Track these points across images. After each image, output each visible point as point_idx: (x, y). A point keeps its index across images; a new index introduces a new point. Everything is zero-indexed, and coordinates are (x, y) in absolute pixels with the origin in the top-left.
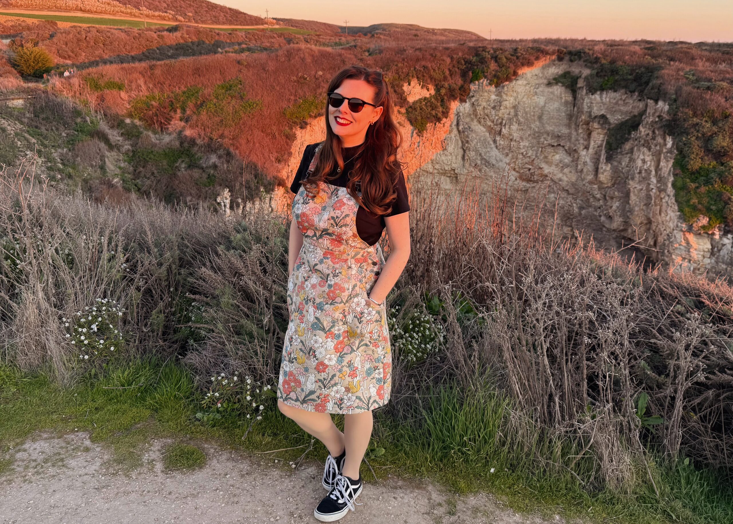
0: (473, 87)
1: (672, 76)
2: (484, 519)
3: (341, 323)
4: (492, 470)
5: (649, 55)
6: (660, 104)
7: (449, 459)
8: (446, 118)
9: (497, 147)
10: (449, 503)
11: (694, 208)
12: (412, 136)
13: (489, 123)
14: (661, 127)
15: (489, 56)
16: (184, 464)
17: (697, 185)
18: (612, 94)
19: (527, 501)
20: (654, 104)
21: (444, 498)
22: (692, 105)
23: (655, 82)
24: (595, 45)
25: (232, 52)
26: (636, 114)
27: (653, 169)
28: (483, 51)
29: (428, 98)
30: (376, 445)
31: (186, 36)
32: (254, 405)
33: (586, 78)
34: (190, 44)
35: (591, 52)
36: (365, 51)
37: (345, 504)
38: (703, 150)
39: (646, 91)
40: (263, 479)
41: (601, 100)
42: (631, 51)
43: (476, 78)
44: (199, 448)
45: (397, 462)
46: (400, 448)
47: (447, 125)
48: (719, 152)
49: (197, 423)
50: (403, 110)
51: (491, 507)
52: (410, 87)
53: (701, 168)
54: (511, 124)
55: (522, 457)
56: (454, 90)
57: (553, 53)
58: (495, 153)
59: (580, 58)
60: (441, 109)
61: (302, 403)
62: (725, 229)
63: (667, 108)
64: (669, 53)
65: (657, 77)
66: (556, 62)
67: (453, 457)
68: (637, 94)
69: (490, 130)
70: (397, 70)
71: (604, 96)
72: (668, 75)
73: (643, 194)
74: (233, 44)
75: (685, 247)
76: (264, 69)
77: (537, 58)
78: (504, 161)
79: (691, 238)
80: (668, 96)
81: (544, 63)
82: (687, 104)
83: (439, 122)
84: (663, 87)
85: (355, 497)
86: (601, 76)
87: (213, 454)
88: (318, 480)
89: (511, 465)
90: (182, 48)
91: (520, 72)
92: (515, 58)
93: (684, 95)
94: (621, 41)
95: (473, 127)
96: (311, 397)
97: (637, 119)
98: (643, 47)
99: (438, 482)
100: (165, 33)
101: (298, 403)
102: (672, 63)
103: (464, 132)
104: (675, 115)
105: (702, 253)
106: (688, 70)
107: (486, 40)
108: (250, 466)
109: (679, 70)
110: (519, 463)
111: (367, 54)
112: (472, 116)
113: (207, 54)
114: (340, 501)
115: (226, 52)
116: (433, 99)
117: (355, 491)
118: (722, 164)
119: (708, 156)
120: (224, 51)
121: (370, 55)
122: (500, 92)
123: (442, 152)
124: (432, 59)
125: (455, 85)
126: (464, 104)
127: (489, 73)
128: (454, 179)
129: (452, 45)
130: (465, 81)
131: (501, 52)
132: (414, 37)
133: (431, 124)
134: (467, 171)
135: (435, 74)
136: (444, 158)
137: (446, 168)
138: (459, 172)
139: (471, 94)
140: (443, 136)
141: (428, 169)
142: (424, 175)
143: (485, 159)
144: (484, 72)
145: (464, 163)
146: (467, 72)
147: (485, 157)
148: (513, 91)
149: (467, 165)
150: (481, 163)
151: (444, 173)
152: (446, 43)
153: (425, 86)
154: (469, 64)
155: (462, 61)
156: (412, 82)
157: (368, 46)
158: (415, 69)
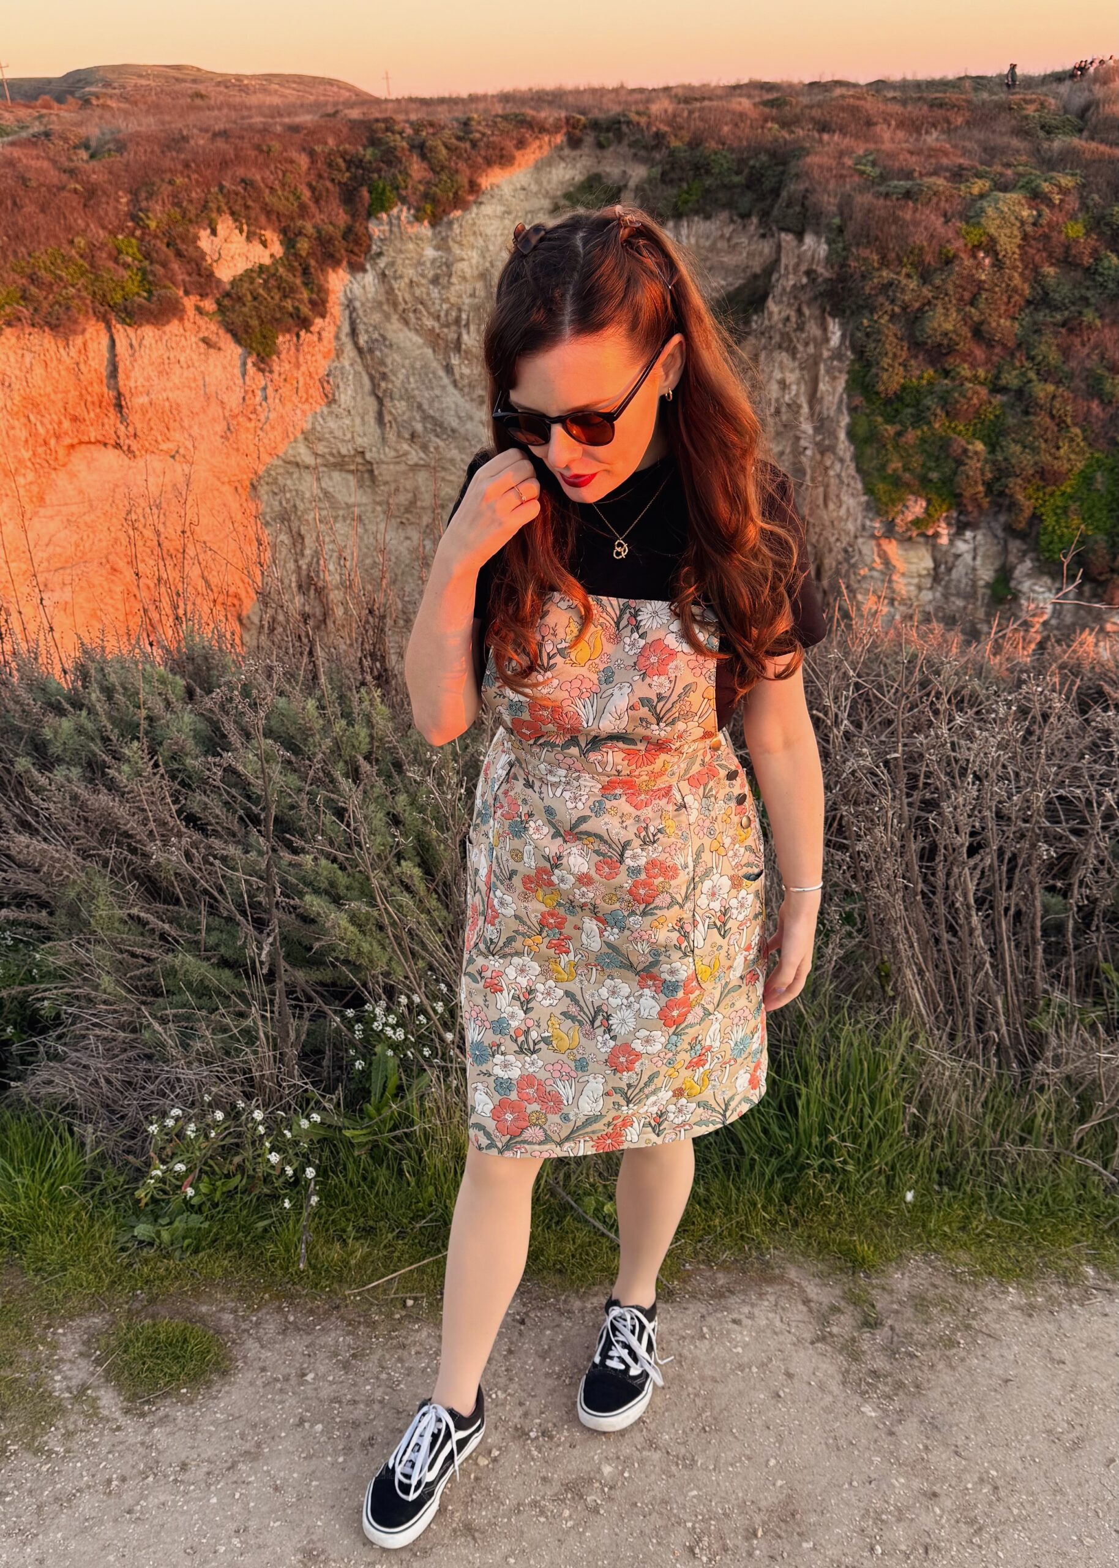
0: (377, 229)
1: (830, 169)
3: (676, 955)
5: (772, 120)
6: (809, 240)
9: (455, 383)
11: (897, 482)
12: (244, 374)
13: (429, 323)
14: (815, 298)
15: (404, 144)
17: (898, 427)
18: (700, 226)
20: (795, 243)
22: (877, 238)
23: (794, 187)
24: (649, 100)
26: (758, 270)
27: (803, 401)
29: (268, 267)
33: (639, 189)
35: (643, 121)
36: (75, 147)
37: (645, 1375)
38: (905, 344)
39: (775, 212)
42: (734, 113)
43: (379, 204)
47: (328, 334)
48: (940, 345)
50: (209, 305)
52: (216, 240)
53: (904, 388)
56: (330, 240)
57: (556, 129)
58: (453, 398)
59: (620, 137)
60: (305, 295)
61: (560, 1144)
62: (958, 521)
63: (823, 249)
64: (816, 113)
65: (797, 176)
66: (566, 151)
68: (755, 220)
69: (434, 339)
70: (175, 196)
71: (684, 231)
72: (820, 167)
73: (787, 462)
75: (882, 573)
77: (521, 144)
78: (477, 418)
79: (893, 549)
80: (824, 221)
81: (538, 155)
82: (866, 237)
83: (308, 331)
84: (812, 199)
86: (671, 181)
91: (485, 182)
92: (468, 145)
93: (859, 215)
95: (390, 335)
97: (760, 283)
98: (757, 100)
101: (550, 1146)
102: (826, 137)
103: (371, 351)
104: (843, 266)
105: (916, 581)
106: (861, 152)
109: (841, 154)
111: (84, 155)
112: (385, 307)
114: (634, 1371)
116: (281, 270)
118: (946, 373)
119: (916, 357)
121: (92, 156)
122: (444, 240)
123: (325, 410)
124: (261, 159)
125: (331, 228)
126: (359, 276)
127: (410, 191)
128: (366, 476)
129: (305, 119)
130: (354, 216)
131: (431, 131)
132: (198, 102)
133: (288, 336)
134: (393, 454)
135: (275, 200)
136: (332, 424)
137: (344, 451)
138: (376, 456)
139: (374, 247)
140: (323, 366)
141: (298, 459)
142: (291, 474)
143: (432, 417)
144: (397, 188)
145: (383, 434)
146: (355, 189)
147: (431, 412)
148: (474, 233)
149: (391, 436)
150: (425, 428)
151: (340, 464)
152: (289, 115)
153: (255, 234)
154: (357, 167)
155: (340, 161)
156: (219, 227)
157: (83, 132)
158: (221, 188)
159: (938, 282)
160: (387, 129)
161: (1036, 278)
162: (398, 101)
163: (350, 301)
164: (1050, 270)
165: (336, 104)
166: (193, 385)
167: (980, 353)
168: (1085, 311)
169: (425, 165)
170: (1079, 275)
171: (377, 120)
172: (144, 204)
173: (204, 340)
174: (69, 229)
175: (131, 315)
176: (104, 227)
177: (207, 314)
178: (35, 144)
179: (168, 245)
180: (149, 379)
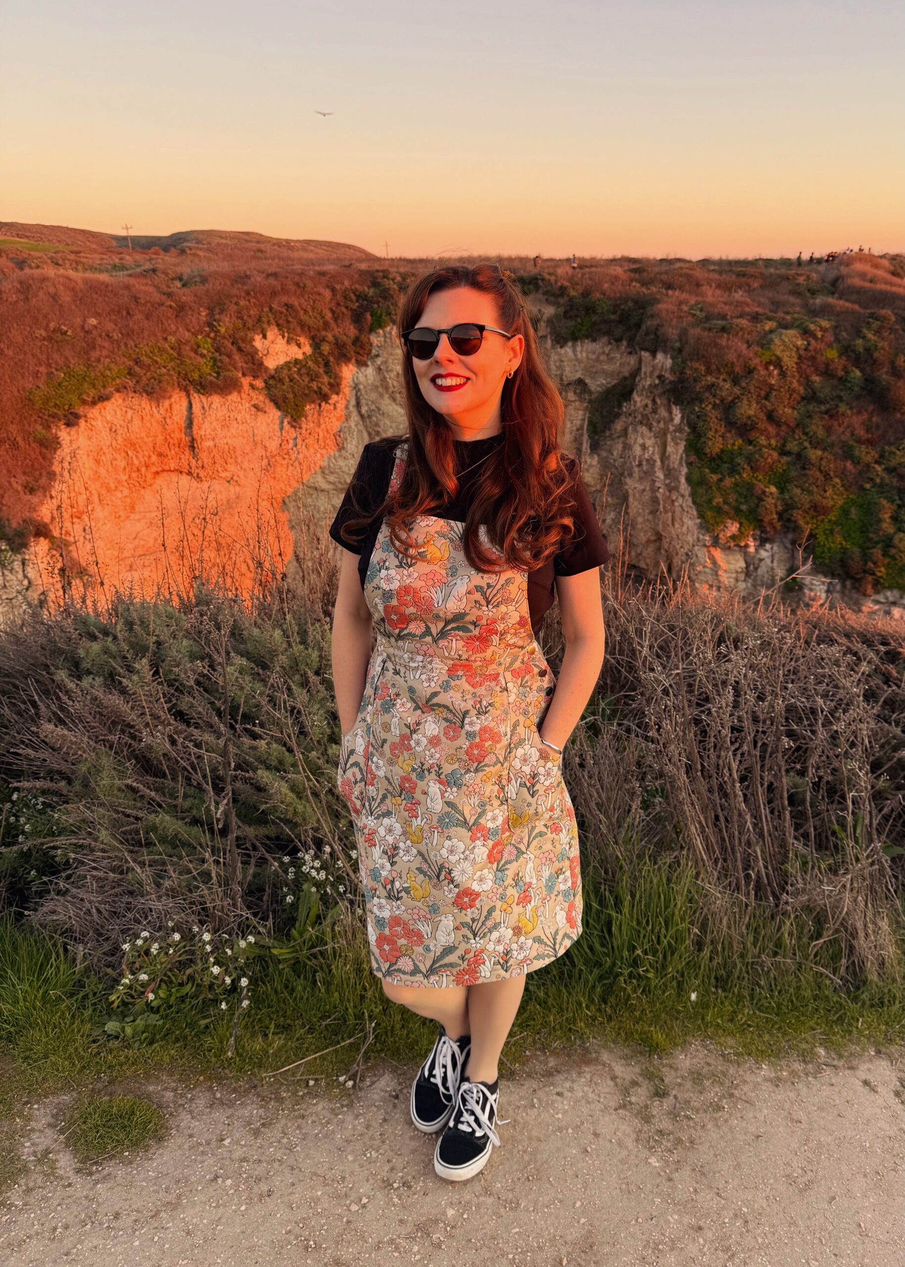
0: (375, 340)
1: (673, 313)
3: (496, 803)
5: (636, 281)
6: (660, 356)
8: (338, 394)
11: (719, 511)
12: (281, 429)
14: (664, 393)
15: (395, 287)
17: (720, 476)
18: (589, 346)
20: (650, 358)
22: (704, 356)
23: (649, 323)
24: (559, 266)
26: (627, 374)
27: (657, 458)
28: (384, 277)
29: (301, 361)
33: (550, 322)
35: (553, 278)
36: (174, 279)
38: (723, 423)
39: (638, 338)
41: (575, 355)
42: (612, 276)
43: (378, 324)
47: (341, 406)
48: (745, 424)
50: (259, 383)
52: (266, 342)
53: (723, 451)
56: (344, 345)
59: (537, 288)
60: (326, 379)
61: (426, 976)
62: (761, 537)
63: (669, 362)
64: (665, 277)
65: (652, 316)
68: (625, 343)
70: (239, 313)
71: (579, 349)
72: (667, 310)
73: (647, 496)
75: (712, 569)
79: (718, 554)
80: (669, 344)
82: (697, 355)
83: (327, 402)
84: (662, 331)
86: (571, 317)
93: (692, 342)
94: (593, 259)
95: (383, 407)
96: (447, 960)
97: (628, 382)
98: (626, 268)
101: (419, 977)
102: (671, 292)
103: (369, 417)
104: (681, 373)
105: (734, 575)
106: (694, 302)
109: (681, 303)
111: (178, 284)
112: (380, 389)
114: (479, 1133)
116: (309, 362)
118: (750, 442)
119: (730, 432)
121: (183, 286)
123: (337, 454)
124: (299, 292)
125: (345, 337)
126: (363, 369)
129: (330, 268)
130: (360, 330)
132: (259, 254)
133: (313, 406)
135: (307, 318)
136: (341, 463)
139: (374, 351)
140: (336, 425)
141: (317, 485)
142: (311, 495)
144: (390, 314)
146: (362, 314)
152: (319, 265)
153: (293, 339)
154: (364, 300)
155: (352, 295)
156: (268, 334)
157: (179, 270)
158: (271, 309)
159: (744, 384)
161: (808, 383)
162: (392, 260)
163: (356, 385)
164: (816, 379)
165: (351, 260)
166: (246, 435)
167: (772, 430)
168: (840, 404)
170: (835, 382)
171: (378, 272)
172: (217, 317)
173: (255, 406)
174: (165, 331)
175: (204, 388)
176: (188, 330)
177: (258, 389)
178: (145, 276)
179: (233, 343)
180: (215, 430)
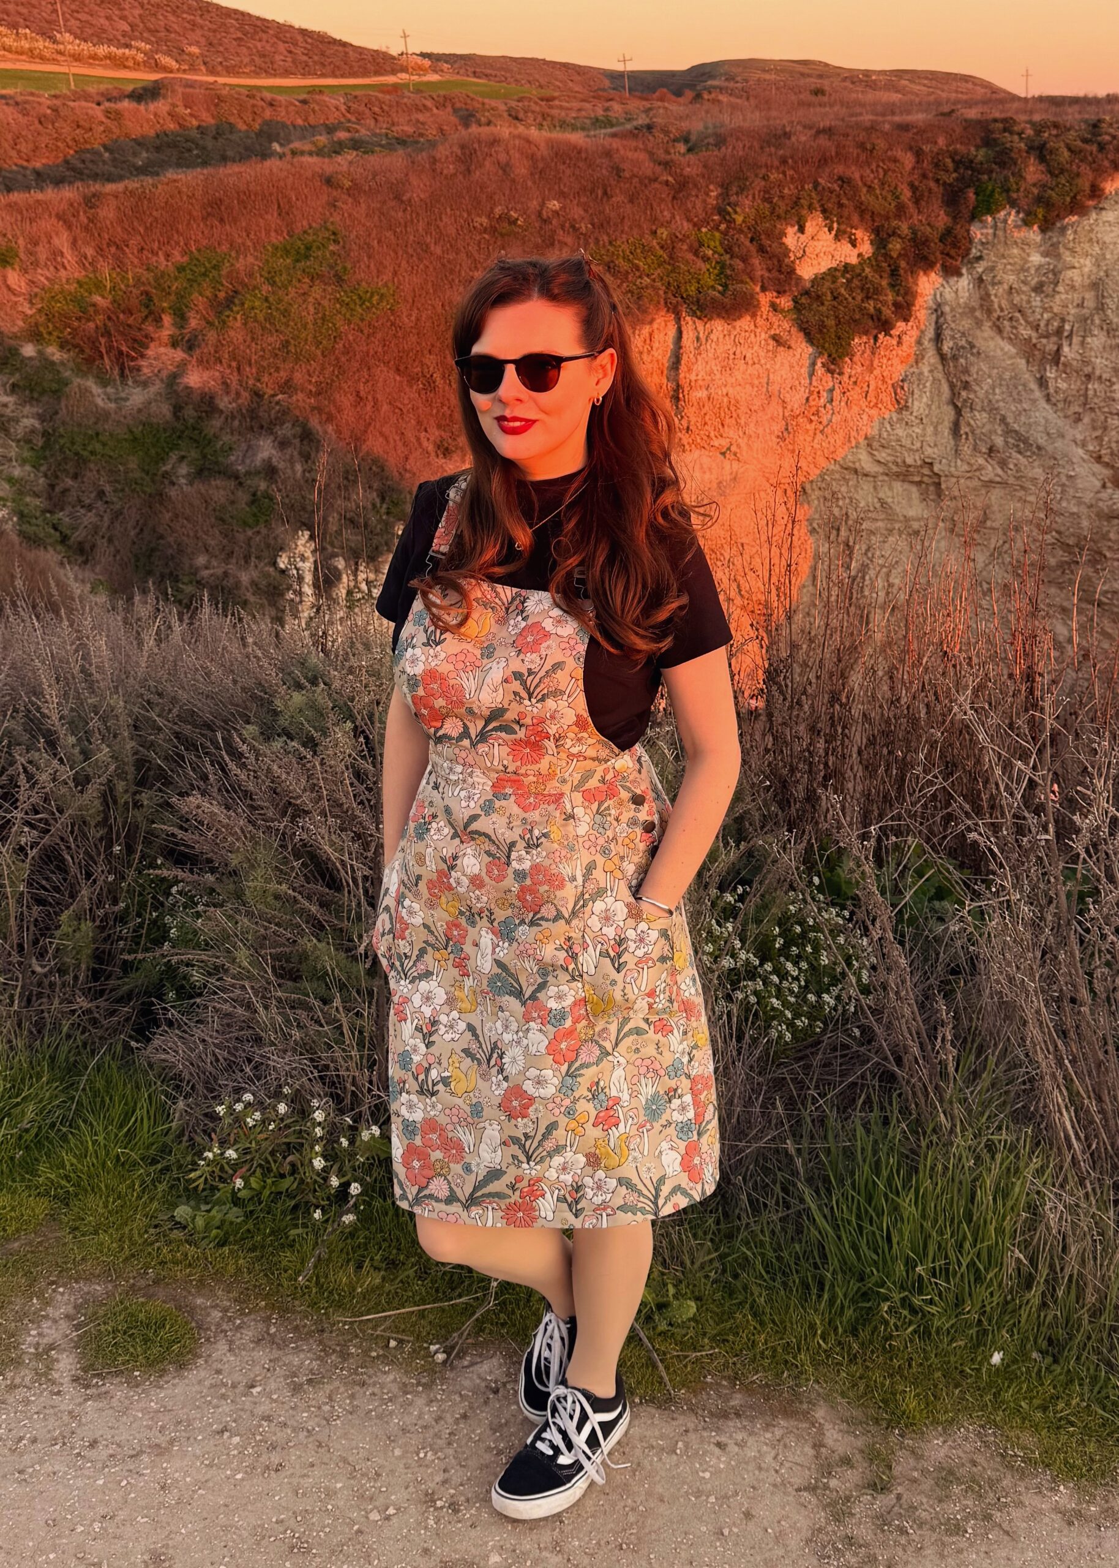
0: (978, 232)
2: (970, 1503)
4: (997, 1358)
7: (876, 1328)
8: (906, 320)
9: (1048, 398)
10: (872, 1455)
12: (812, 374)
13: (1025, 332)
15: (1022, 145)
16: (134, 1357)
19: (1091, 1447)
21: (860, 1443)
25: (311, 154)
29: (853, 267)
30: (672, 1290)
31: (182, 110)
32: (335, 1182)
34: (194, 134)
36: (676, 140)
37: (577, 1467)
40: (352, 1397)
43: (986, 206)
44: (179, 1308)
45: (731, 1338)
46: (741, 1297)
47: (909, 339)
49: (177, 1234)
50: (785, 302)
51: (988, 1466)
52: (803, 238)
54: (1087, 333)
55: (1080, 1319)
56: (926, 242)
58: (1043, 413)
60: (890, 297)
67: (887, 1323)
69: (1029, 350)
70: (767, 192)
74: (311, 129)
76: (398, 198)
78: (1069, 437)
83: (888, 334)
85: (607, 1445)
87: (218, 1325)
88: (506, 1398)
89: (1050, 1341)
90: (174, 145)
92: (1094, 148)
95: (980, 343)
99: (843, 1394)
100: (126, 104)
103: (955, 358)
107: (1014, 98)
108: (319, 1358)
110: (1071, 1337)
111: (682, 148)
112: (978, 314)
113: (242, 159)
114: (563, 1460)
115: (294, 153)
116: (867, 270)
117: (607, 1428)
120: (287, 150)
121: (689, 150)
122: (1054, 246)
123: (895, 416)
124: (863, 157)
125: (929, 229)
126: (953, 280)
127: (1021, 194)
128: (932, 488)
129: (918, 117)
130: (955, 218)
131: (1054, 132)
132: (815, 97)
133: (865, 339)
134: (966, 467)
135: (871, 199)
136: (900, 432)
137: (909, 461)
138: (946, 468)
139: (974, 250)
140: (898, 370)
141: (857, 465)
142: (847, 481)
143: (1016, 432)
144: (1008, 191)
145: (957, 445)
146: (961, 190)
147: (1016, 427)
148: (1091, 240)
149: (966, 449)
150: (1006, 442)
151: (904, 474)
152: (901, 113)
153: (845, 232)
154: (967, 168)
155: (948, 161)
156: (808, 224)
157: (685, 125)
158: (816, 185)
160: (1005, 130)
163: (939, 305)
165: (957, 102)
166: (756, 382)
169: (1042, 167)
171: (995, 120)
172: (733, 199)
173: (776, 338)
174: (654, 220)
175: (704, 309)
176: (689, 220)
177: (782, 311)
178: (635, 136)
179: (752, 240)
180: (711, 373)
